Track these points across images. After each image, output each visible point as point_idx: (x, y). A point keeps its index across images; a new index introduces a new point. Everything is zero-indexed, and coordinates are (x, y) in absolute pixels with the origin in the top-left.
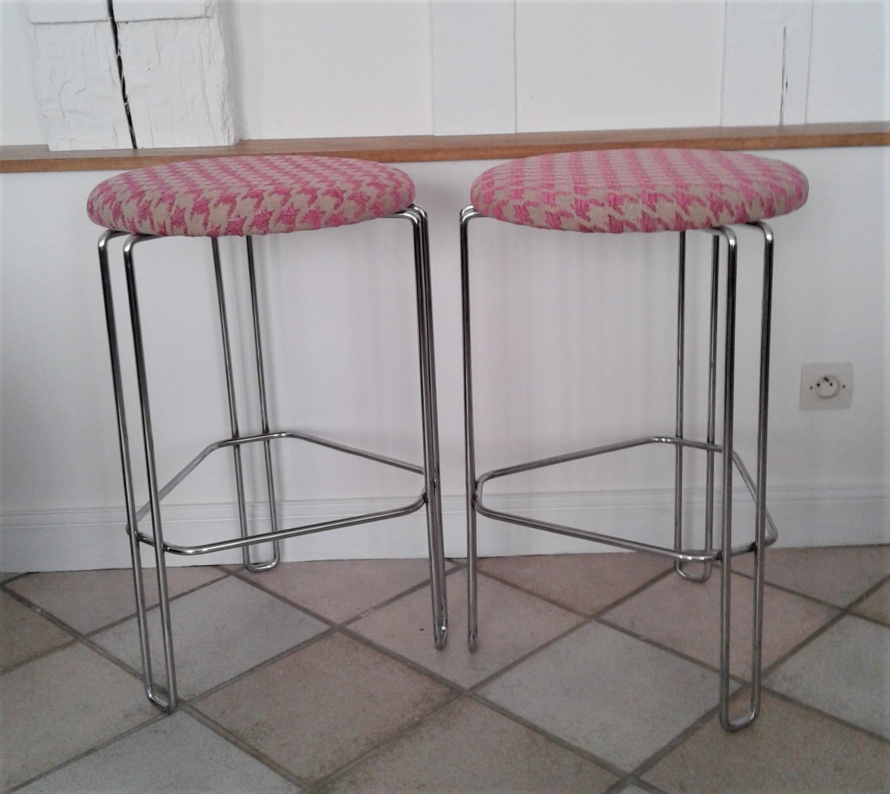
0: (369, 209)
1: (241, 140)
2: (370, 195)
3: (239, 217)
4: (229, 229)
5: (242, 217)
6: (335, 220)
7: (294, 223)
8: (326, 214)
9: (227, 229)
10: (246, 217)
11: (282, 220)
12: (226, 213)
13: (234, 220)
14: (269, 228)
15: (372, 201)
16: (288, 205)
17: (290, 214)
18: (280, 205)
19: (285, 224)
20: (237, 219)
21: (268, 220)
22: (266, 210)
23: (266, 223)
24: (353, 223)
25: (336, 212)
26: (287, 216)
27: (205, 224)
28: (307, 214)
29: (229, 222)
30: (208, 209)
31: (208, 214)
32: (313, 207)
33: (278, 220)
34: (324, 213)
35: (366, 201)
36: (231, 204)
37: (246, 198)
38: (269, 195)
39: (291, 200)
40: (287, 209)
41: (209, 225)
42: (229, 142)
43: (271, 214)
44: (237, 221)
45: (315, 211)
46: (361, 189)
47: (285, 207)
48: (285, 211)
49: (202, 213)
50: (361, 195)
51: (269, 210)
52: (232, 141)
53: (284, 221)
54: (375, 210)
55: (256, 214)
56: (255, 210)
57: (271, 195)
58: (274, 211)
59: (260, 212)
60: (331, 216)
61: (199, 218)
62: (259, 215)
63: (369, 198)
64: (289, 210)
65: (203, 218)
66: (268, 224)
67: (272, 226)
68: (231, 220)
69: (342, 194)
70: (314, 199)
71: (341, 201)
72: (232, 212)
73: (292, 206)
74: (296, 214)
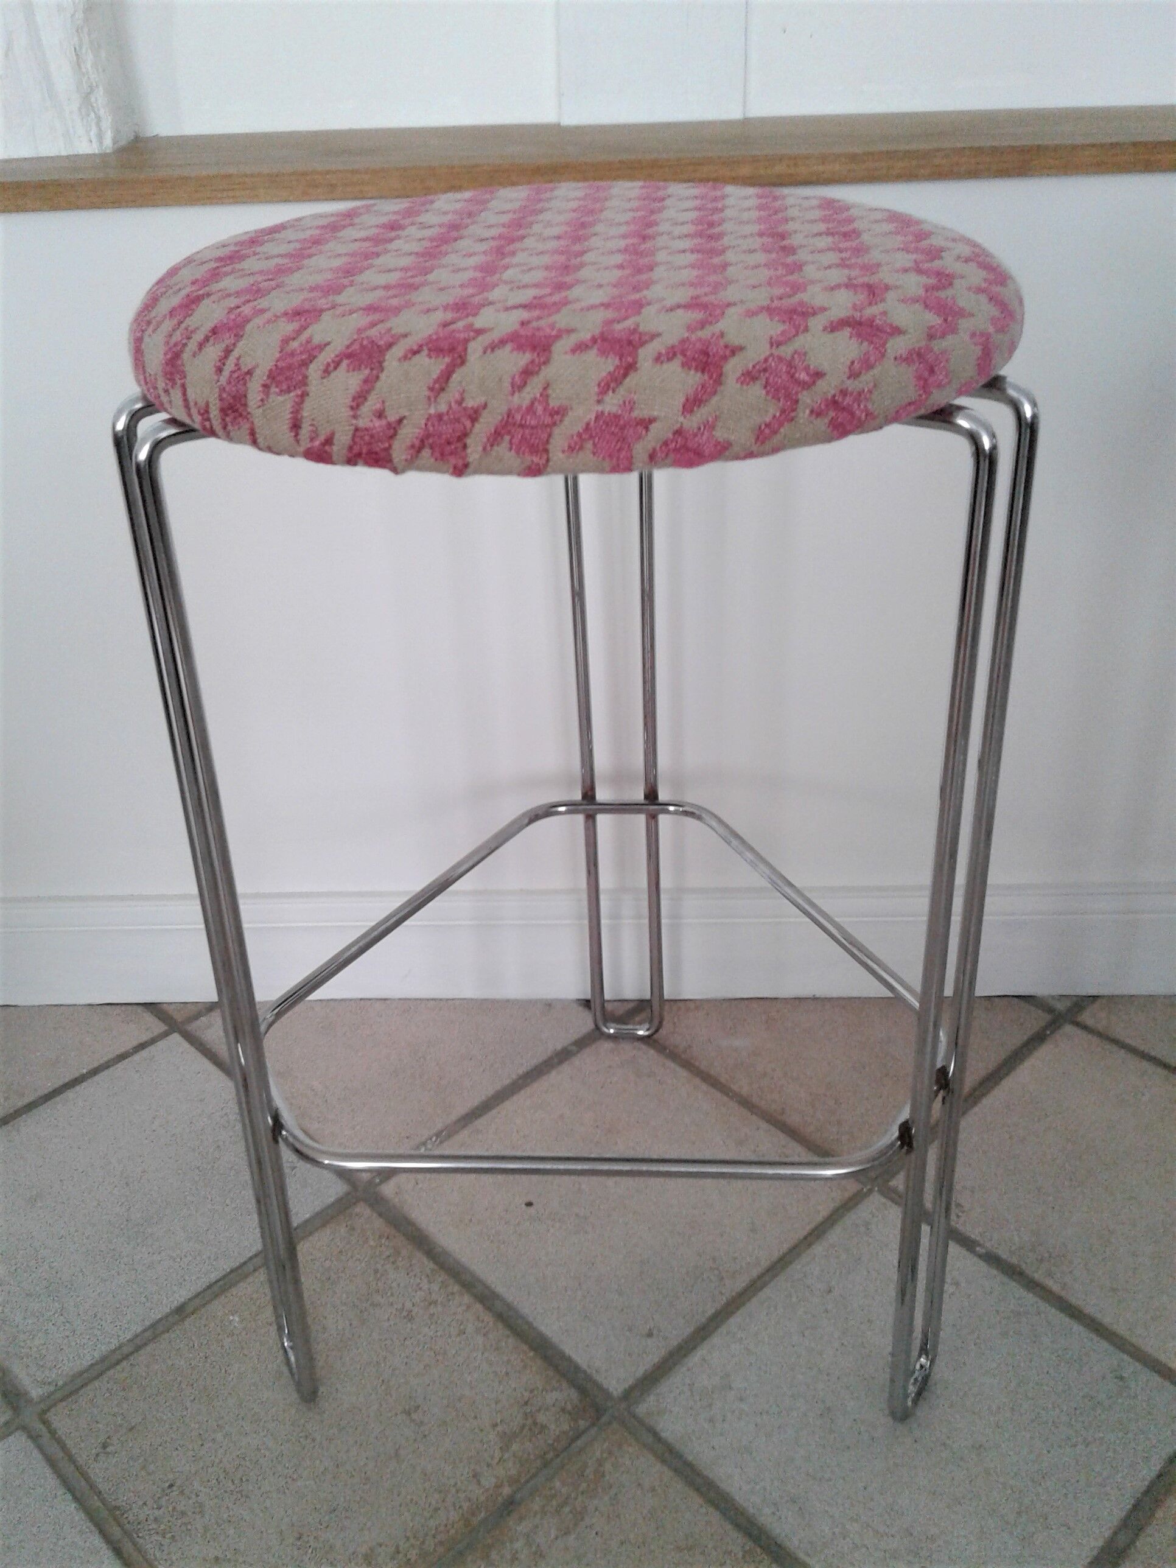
0: (812, 412)
1: (137, 139)
2: (825, 366)
3: (380, 415)
4: (356, 449)
5: (392, 417)
6: (686, 448)
7: (546, 451)
8: (653, 427)
9: (351, 448)
10: (400, 421)
11: (507, 438)
12: (348, 401)
13: (371, 425)
14: (471, 460)
15: (827, 387)
16: (533, 389)
17: (533, 423)
18: (507, 385)
19: (518, 452)
20: (377, 423)
21: (465, 435)
22: (460, 403)
23: (459, 445)
24: (751, 455)
25: (691, 423)
26: (522, 426)
27: (296, 426)
28: (588, 424)
29: (357, 430)
30: (304, 382)
31: (304, 395)
32: (612, 404)
33: (496, 436)
34: (646, 423)
35: (806, 386)
36: (367, 372)
37: (415, 353)
38: (485, 352)
39: (547, 372)
40: (526, 403)
41: (305, 430)
42: (101, 143)
43: (474, 416)
44: (375, 428)
45: (617, 417)
46: (801, 342)
47: (523, 398)
48: (519, 408)
49: (289, 391)
50: (790, 365)
51: (470, 403)
52: (108, 143)
53: (515, 441)
54: (832, 414)
55: (432, 411)
56: (429, 398)
57: (493, 350)
58: (485, 406)
59: (443, 408)
60: (671, 436)
61: (282, 403)
62: (440, 417)
63: (818, 375)
64: (531, 409)
65: (289, 406)
66: (465, 447)
67: (477, 456)
68: (361, 423)
69: (725, 358)
70: (625, 375)
71: (715, 381)
72: (366, 399)
73: (545, 396)
74: (555, 424)
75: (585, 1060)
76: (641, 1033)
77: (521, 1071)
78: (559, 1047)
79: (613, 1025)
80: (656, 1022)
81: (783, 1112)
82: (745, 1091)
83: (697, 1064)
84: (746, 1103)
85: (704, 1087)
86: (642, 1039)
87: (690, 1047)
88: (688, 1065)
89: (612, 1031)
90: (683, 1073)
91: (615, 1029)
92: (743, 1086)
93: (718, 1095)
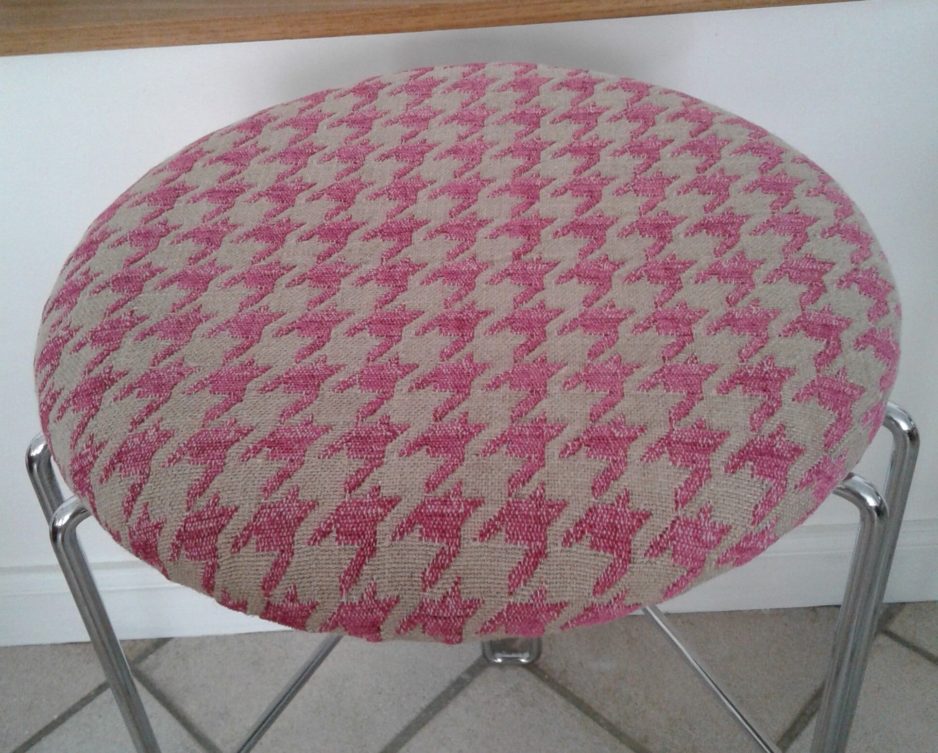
3: (292, 598)
6: (596, 618)
8: (565, 609)
15: (732, 539)
16: (444, 585)
17: (446, 614)
22: (372, 594)
32: (523, 595)
34: (558, 607)
36: (278, 552)
37: (324, 534)
40: (438, 598)
43: (387, 607)
44: (288, 606)
45: (529, 606)
46: (705, 494)
47: (435, 593)
48: (431, 601)
49: (200, 557)
50: (696, 526)
51: (382, 597)
53: (429, 628)
55: (344, 600)
56: (341, 588)
58: (397, 600)
59: (355, 598)
62: (352, 606)
64: (443, 602)
69: (632, 531)
70: (535, 565)
71: (624, 560)
72: (277, 582)
73: (456, 592)
74: (467, 616)
75: (477, 690)
76: (523, 661)
77: (424, 704)
78: (454, 678)
79: (498, 655)
80: (535, 650)
81: (646, 741)
82: (614, 718)
83: (571, 689)
84: (614, 731)
85: (579, 714)
86: (524, 665)
87: (565, 671)
88: (563, 691)
89: (499, 660)
90: (560, 701)
91: (502, 658)
92: (611, 712)
93: (591, 723)
